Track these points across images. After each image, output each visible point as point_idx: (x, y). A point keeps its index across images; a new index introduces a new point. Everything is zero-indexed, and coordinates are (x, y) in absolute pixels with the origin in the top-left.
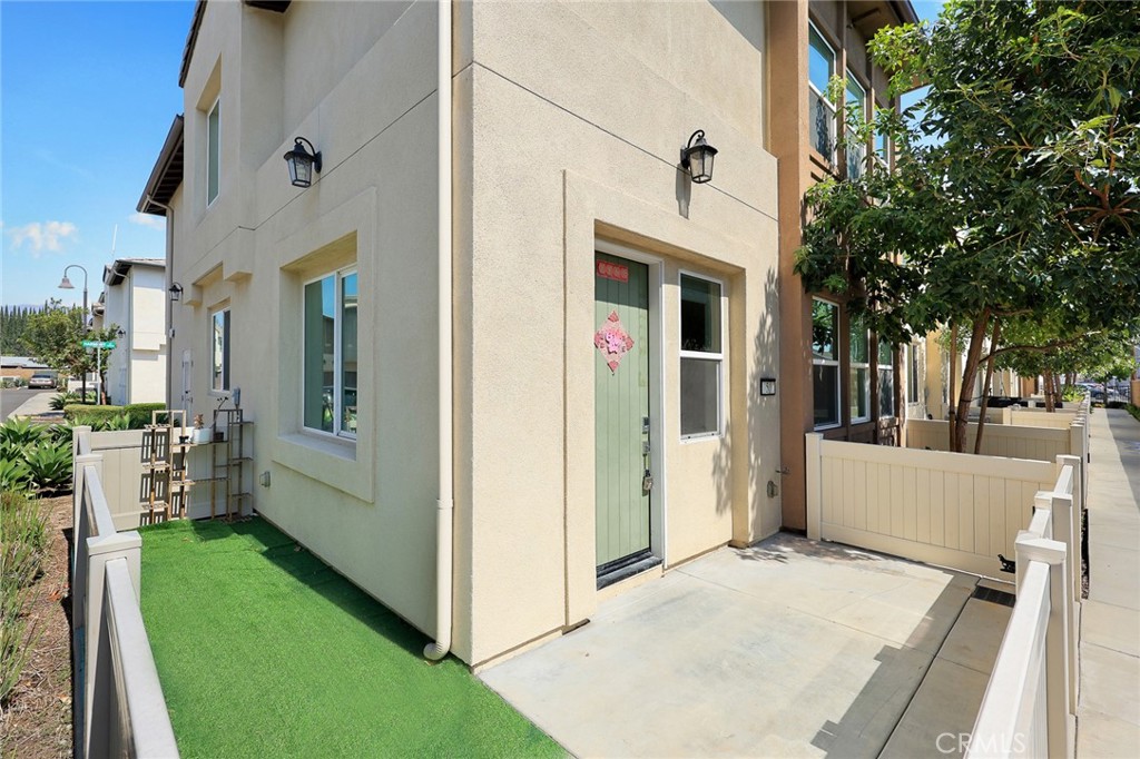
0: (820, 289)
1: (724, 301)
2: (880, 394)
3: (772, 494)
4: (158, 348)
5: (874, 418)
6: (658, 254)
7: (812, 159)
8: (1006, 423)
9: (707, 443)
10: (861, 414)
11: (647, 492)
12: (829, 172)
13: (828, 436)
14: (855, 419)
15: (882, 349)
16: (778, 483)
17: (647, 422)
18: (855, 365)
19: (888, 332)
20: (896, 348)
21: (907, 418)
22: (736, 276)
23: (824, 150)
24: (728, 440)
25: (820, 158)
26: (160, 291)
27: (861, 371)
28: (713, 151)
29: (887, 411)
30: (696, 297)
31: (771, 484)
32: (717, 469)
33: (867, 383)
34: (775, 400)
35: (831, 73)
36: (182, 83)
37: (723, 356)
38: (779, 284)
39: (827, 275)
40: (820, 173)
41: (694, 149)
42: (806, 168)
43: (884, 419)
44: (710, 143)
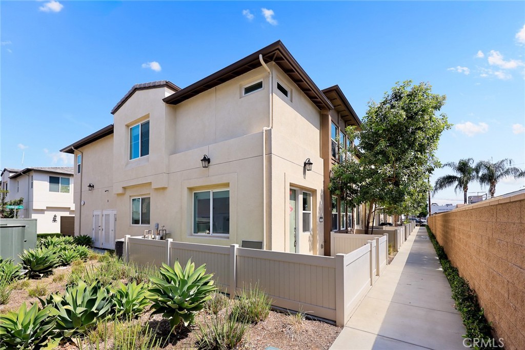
0: (334, 194)
1: (311, 197)
2: (348, 221)
3: (322, 248)
4: (45, 208)
5: (347, 228)
6: (298, 187)
7: (332, 159)
8: (384, 229)
9: (308, 234)
10: (343, 227)
11: (295, 246)
12: (336, 161)
13: (335, 232)
14: (342, 229)
15: (349, 209)
16: (323, 245)
17: (295, 228)
18: (342, 214)
19: (350, 205)
20: (352, 209)
21: (356, 228)
22: (314, 192)
23: (334, 155)
24: (312, 233)
25: (333, 158)
26: (47, 182)
27: (343, 215)
28: (312, 164)
29: (350, 226)
30: (305, 197)
31: (322, 245)
32: (309, 240)
33: (345, 218)
34: (323, 223)
35: (336, 134)
36: (113, 113)
37: (311, 212)
38: (324, 192)
39: (336, 190)
40: (333, 162)
41: (307, 164)
42: (331, 161)
43: (349, 229)
44: (311, 162)
